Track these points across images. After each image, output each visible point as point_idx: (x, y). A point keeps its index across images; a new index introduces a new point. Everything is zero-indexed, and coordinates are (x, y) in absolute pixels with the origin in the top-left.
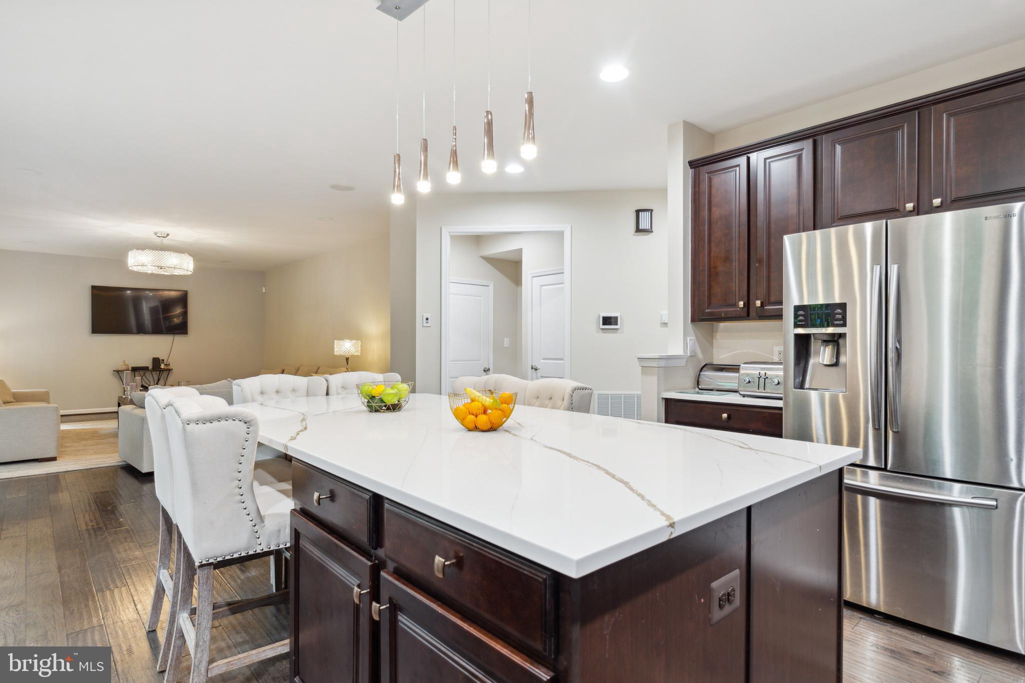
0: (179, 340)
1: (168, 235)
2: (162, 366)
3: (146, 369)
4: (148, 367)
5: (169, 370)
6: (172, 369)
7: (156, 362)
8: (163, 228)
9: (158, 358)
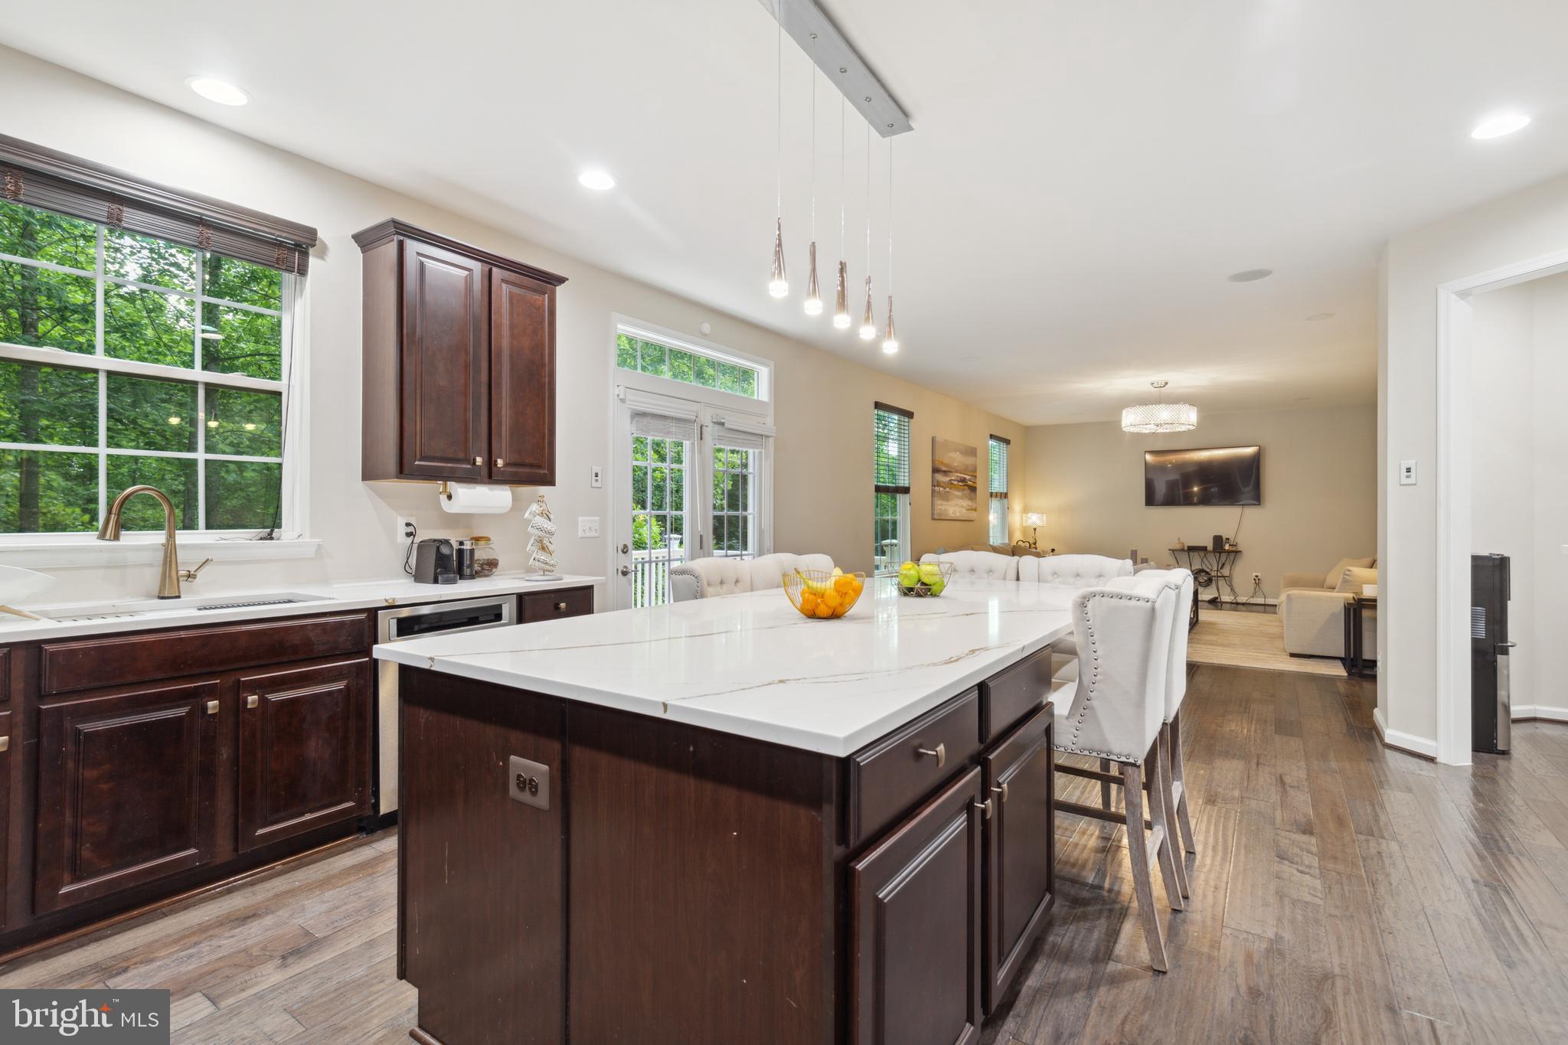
0: (1251, 514)
1: (1166, 383)
2: (1227, 547)
3: (1204, 549)
4: (1206, 547)
5: (1237, 552)
6: (1240, 551)
7: (1218, 541)
8: (1159, 377)
9: (1221, 536)
